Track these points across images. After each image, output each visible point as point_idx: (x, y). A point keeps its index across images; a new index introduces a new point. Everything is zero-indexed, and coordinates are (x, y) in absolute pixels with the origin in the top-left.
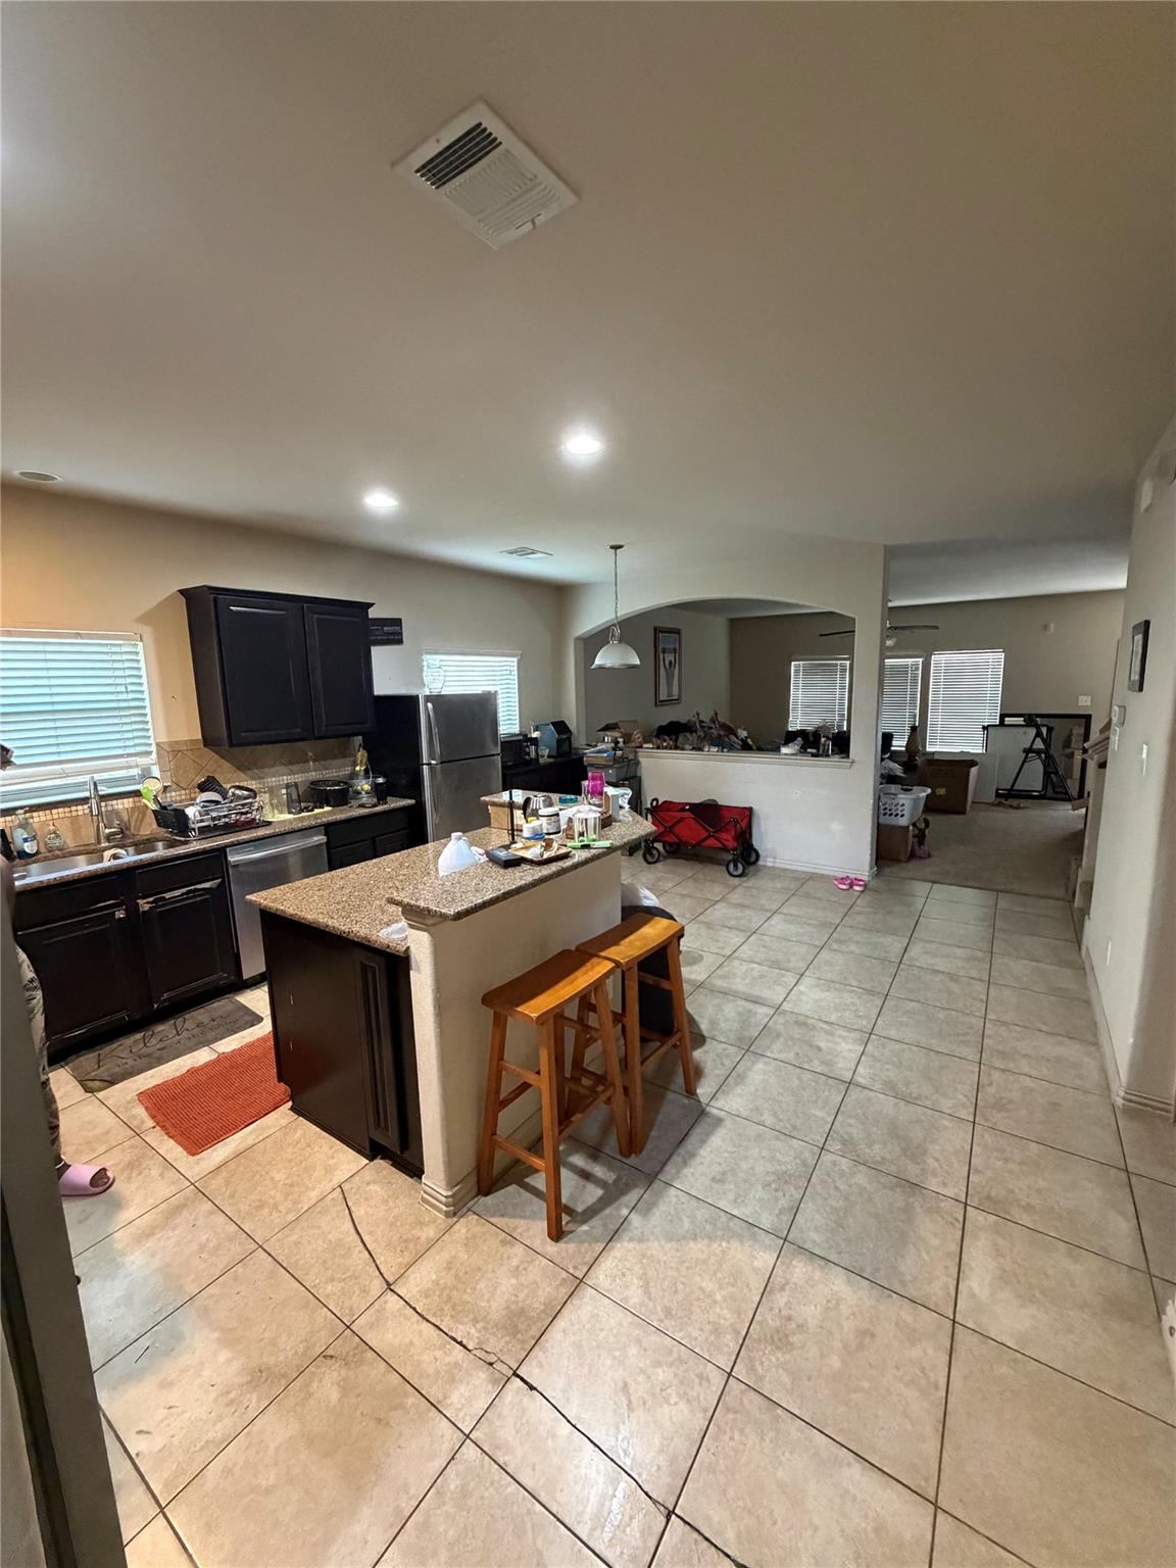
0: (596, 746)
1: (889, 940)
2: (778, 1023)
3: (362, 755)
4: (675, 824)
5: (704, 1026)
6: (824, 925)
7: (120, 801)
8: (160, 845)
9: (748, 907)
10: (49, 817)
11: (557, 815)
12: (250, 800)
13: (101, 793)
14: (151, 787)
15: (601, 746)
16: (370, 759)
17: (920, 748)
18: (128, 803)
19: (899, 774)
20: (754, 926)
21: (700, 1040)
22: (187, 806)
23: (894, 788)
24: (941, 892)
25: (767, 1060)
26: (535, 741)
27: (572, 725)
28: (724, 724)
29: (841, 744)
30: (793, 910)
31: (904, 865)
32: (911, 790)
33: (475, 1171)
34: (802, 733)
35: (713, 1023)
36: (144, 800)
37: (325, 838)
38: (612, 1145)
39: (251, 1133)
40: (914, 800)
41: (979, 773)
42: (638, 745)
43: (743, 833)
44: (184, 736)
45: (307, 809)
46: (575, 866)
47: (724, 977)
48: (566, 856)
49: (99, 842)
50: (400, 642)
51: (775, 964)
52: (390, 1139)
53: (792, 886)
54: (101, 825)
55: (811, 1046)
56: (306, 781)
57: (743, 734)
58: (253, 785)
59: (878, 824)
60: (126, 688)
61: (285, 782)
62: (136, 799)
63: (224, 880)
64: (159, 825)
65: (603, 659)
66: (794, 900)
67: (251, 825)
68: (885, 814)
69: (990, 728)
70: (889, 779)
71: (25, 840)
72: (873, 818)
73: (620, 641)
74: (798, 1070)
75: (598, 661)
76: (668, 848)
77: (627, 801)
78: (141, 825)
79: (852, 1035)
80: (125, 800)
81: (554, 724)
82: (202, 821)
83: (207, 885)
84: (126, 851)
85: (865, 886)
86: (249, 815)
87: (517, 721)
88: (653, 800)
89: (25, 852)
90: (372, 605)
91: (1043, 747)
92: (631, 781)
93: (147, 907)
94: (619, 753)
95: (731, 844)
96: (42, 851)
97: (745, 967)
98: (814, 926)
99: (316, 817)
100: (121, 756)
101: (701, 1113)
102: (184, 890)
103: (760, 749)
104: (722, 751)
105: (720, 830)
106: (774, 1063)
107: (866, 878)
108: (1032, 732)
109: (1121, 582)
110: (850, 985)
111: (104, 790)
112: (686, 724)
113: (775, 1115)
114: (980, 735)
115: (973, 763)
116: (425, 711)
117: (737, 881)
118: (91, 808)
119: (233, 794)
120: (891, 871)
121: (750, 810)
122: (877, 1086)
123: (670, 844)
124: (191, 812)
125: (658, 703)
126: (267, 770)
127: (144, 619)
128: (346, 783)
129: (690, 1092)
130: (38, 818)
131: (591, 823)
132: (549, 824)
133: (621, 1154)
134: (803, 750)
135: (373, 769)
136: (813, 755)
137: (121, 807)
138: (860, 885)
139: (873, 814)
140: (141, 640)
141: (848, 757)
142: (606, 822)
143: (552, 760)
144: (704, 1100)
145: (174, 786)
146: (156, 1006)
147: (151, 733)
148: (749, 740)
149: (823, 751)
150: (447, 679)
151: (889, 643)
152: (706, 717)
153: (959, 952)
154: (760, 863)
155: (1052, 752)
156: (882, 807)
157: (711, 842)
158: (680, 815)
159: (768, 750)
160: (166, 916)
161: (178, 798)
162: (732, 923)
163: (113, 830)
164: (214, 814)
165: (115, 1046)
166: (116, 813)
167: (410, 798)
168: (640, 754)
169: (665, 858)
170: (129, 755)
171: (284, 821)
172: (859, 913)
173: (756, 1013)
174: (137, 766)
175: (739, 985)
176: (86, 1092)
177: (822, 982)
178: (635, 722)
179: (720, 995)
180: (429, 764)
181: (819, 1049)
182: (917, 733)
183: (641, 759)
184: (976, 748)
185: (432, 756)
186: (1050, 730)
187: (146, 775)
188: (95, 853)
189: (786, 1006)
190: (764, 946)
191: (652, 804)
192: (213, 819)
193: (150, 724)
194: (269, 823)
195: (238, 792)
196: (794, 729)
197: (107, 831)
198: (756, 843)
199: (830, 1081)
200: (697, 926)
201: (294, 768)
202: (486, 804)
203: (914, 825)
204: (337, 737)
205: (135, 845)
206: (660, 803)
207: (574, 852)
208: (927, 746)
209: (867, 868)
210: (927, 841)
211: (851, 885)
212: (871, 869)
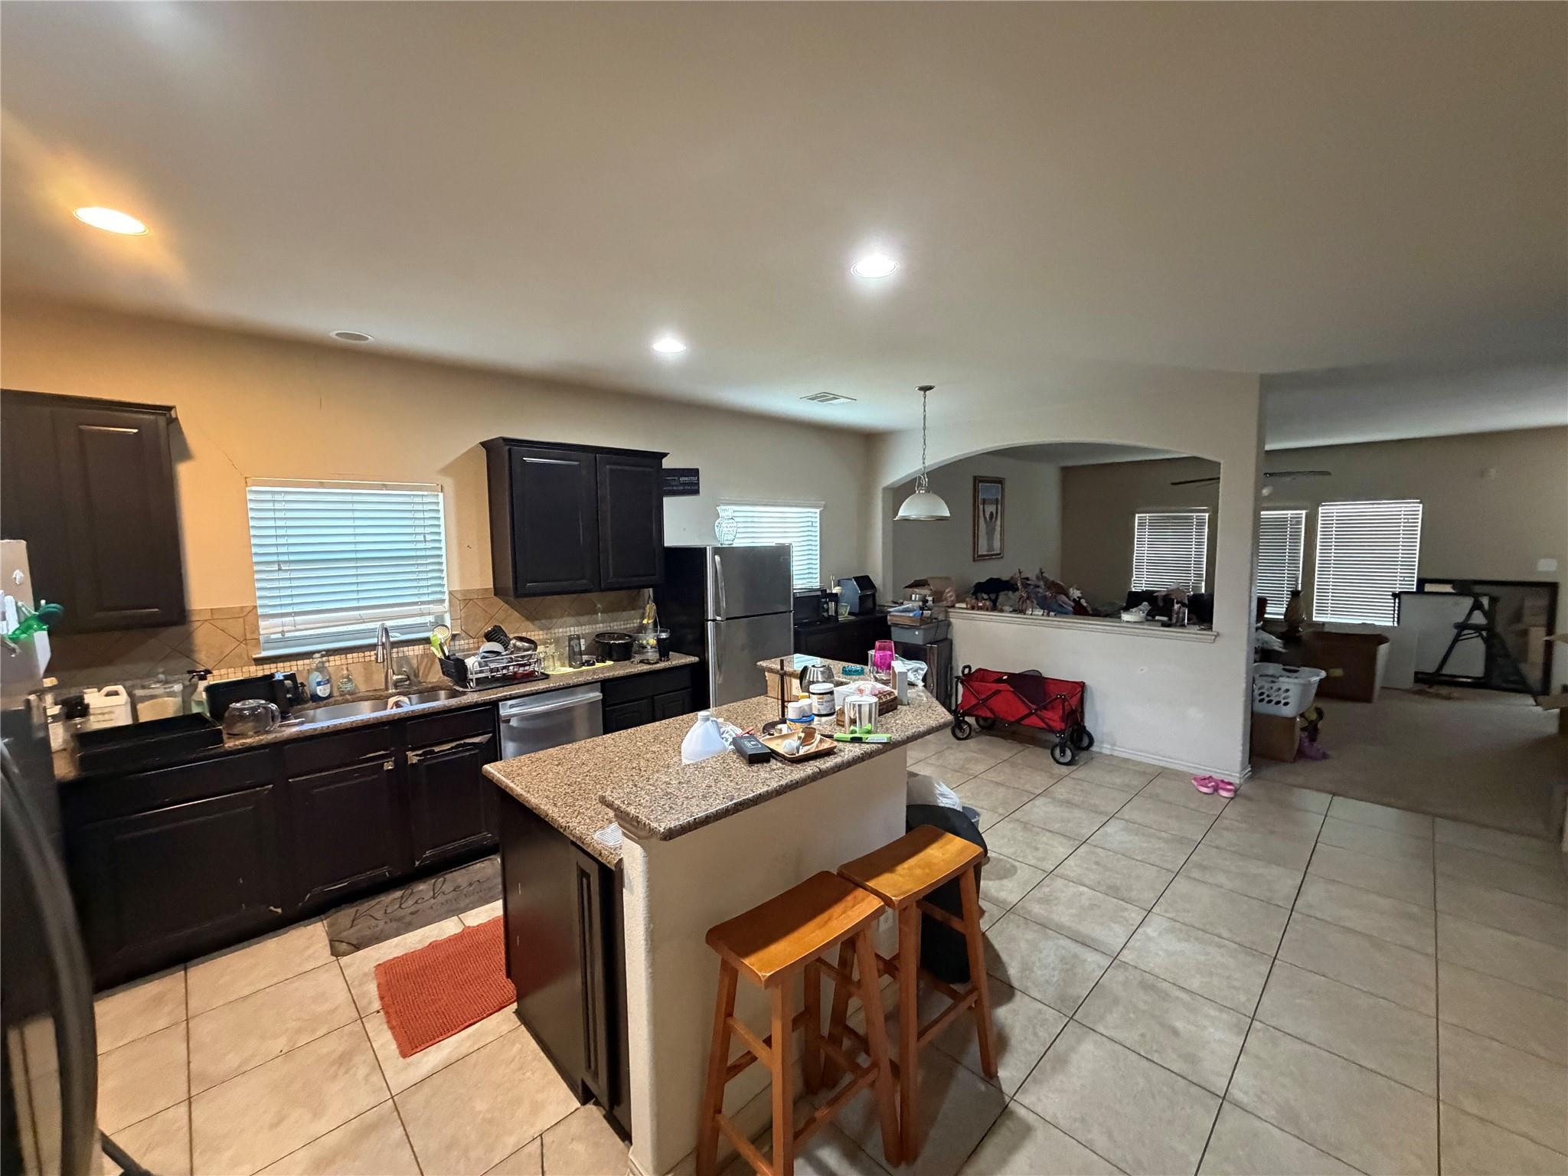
0: (902, 604)
1: (1273, 872)
2: (1115, 980)
3: (651, 608)
4: (988, 698)
5: (1013, 971)
6: (1181, 840)
7: (411, 648)
8: (442, 693)
9: (1077, 806)
10: (344, 662)
11: (831, 693)
12: (530, 652)
13: (392, 639)
14: (439, 635)
15: (907, 605)
16: (659, 612)
17: (1304, 616)
18: (418, 650)
19: (1277, 648)
20: (1086, 832)
21: (1006, 991)
22: (469, 656)
23: (1273, 668)
24: (1348, 810)
25: (1098, 1037)
26: (834, 597)
27: (877, 580)
28: (1053, 582)
29: (1201, 610)
30: (1136, 816)
31: (1289, 766)
32: (1297, 671)
33: (695, 1155)
34: (1148, 596)
35: (1026, 968)
36: (432, 648)
37: (601, 694)
38: (875, 1145)
39: (469, 1037)
40: (1304, 685)
41: (1391, 653)
42: (949, 604)
43: (1073, 712)
44: (477, 585)
45: (588, 663)
46: (838, 768)
47: (1045, 901)
48: (829, 753)
49: (387, 689)
50: (696, 492)
51: (1113, 891)
52: (600, 1087)
53: (1135, 783)
54: (390, 671)
55: (1162, 1025)
56: (592, 633)
57: (1076, 593)
58: (536, 635)
59: (1252, 713)
60: (425, 537)
61: (568, 634)
62: (427, 646)
63: (494, 737)
64: (444, 673)
65: (910, 509)
66: (1136, 801)
67: (530, 677)
68: (1262, 700)
69: (1403, 597)
70: (1264, 655)
71: (319, 684)
72: (1246, 707)
73: (928, 491)
74: (1145, 1063)
75: (903, 512)
76: (981, 722)
77: (921, 677)
78: (429, 672)
79: (1225, 1016)
80: (416, 647)
81: (856, 579)
82: (481, 672)
83: (476, 740)
84: (410, 699)
85: (1236, 791)
86: (527, 668)
87: (818, 575)
88: (965, 667)
89: (317, 695)
90: (665, 455)
91: (1485, 622)
92: (941, 644)
93: (415, 760)
94: (927, 613)
95: (1058, 725)
96: (335, 695)
97: (1073, 889)
98: (1166, 841)
99: (594, 672)
100: (416, 603)
101: (1004, 1111)
102: (453, 744)
103: (1097, 614)
104: (1048, 615)
105: (1045, 708)
106: (1109, 1044)
107: (1237, 781)
108: (1467, 602)
110: (1220, 937)
111: (396, 637)
112: (1007, 582)
113: (1109, 1134)
114: (1389, 604)
115: (1380, 639)
116: (713, 563)
117: (1064, 770)
118: (377, 655)
119: (514, 645)
120: (1272, 772)
121: (1081, 686)
122: (1269, 1112)
123: (985, 719)
124: (471, 662)
125: (978, 558)
126: (555, 621)
127: (445, 471)
128: (630, 636)
129: (989, 1074)
130: (335, 661)
131: (865, 710)
132: (821, 704)
133: (888, 1159)
134: (1151, 616)
135: (661, 622)
136: (1164, 625)
137: (411, 653)
138: (1229, 790)
139: (1246, 701)
140: (442, 491)
141: (1211, 629)
142: (888, 706)
143: (852, 618)
144: (1008, 1088)
145: (463, 634)
146: (417, 863)
147: (445, 582)
148: (1083, 601)
149: (1178, 618)
150: (739, 530)
151: (1265, 492)
152: (1032, 574)
153: (1384, 903)
154: (1094, 748)
155: (1499, 629)
156: (1257, 692)
157: (1033, 720)
158: (996, 686)
159: (1106, 616)
160: (435, 770)
161: (466, 647)
162: (1056, 826)
163: (400, 677)
164: (492, 666)
165: (373, 902)
166: (406, 658)
167: (694, 656)
168: (951, 614)
169: (979, 734)
170: (423, 603)
171: (563, 675)
172: (1227, 829)
173: (1086, 960)
174: (429, 614)
175: (1063, 915)
176: (332, 954)
177: (1178, 925)
178: (947, 578)
179: (1037, 927)
180: (714, 620)
181: (1175, 1032)
182: (1299, 599)
183: (952, 620)
184: (1384, 620)
185: (717, 612)
186: (1494, 600)
187: (439, 623)
188: (380, 699)
189: (1127, 956)
190: (1097, 863)
191: (963, 672)
192: (492, 671)
193: (445, 572)
194: (546, 677)
195: (519, 644)
196: (1139, 590)
197: (395, 677)
198: (1089, 724)
199: (1194, 1089)
200: (1011, 826)
201: (583, 619)
202: (763, 670)
203: (1302, 715)
204: (629, 588)
205: (420, 692)
206: (973, 670)
207: (840, 745)
208: (1314, 615)
209: (1238, 768)
210: (1321, 737)
211: (1216, 789)
212: (1244, 769)
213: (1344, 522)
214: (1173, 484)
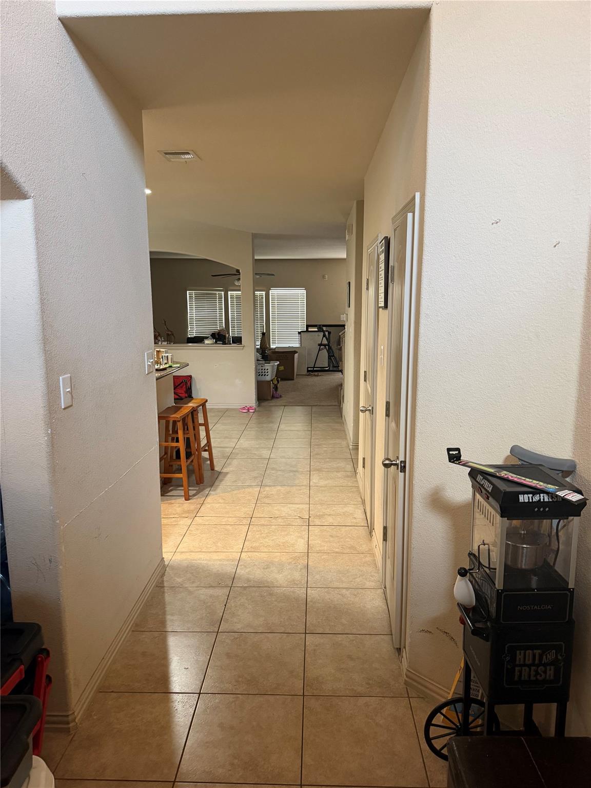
1: (271, 425)
2: (236, 451)
6: (242, 423)
24: (289, 409)
25: (237, 459)
30: (225, 421)
31: (270, 401)
40: (272, 367)
41: (299, 358)
43: (188, 389)
53: (219, 415)
55: (251, 454)
59: (257, 381)
68: (260, 375)
69: (302, 333)
74: (250, 459)
85: (255, 410)
91: (327, 343)
95: (183, 395)
98: (237, 425)
101: (220, 473)
106: (240, 459)
107: (255, 407)
108: (322, 334)
109: (344, 256)
110: (260, 438)
114: (297, 337)
115: (295, 352)
120: (265, 404)
121: (190, 377)
122: (278, 457)
129: (213, 469)
133: (197, 484)
138: (253, 409)
139: (255, 375)
141: (241, 344)
144: (218, 470)
155: (331, 345)
156: (258, 372)
172: (255, 419)
173: (225, 450)
177: (248, 439)
181: (255, 454)
184: (296, 344)
186: (329, 333)
189: (237, 447)
190: (217, 433)
199: (262, 459)
203: (273, 380)
208: (271, 345)
209: (254, 402)
210: (279, 389)
211: (248, 410)
212: (256, 402)
213: (281, 298)
214: (212, 276)
